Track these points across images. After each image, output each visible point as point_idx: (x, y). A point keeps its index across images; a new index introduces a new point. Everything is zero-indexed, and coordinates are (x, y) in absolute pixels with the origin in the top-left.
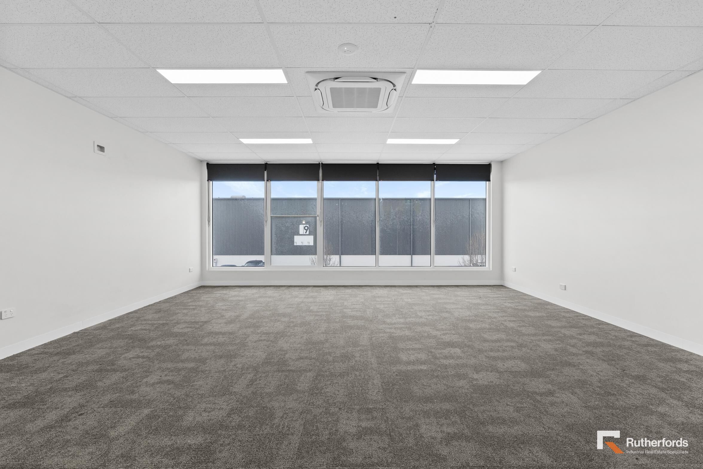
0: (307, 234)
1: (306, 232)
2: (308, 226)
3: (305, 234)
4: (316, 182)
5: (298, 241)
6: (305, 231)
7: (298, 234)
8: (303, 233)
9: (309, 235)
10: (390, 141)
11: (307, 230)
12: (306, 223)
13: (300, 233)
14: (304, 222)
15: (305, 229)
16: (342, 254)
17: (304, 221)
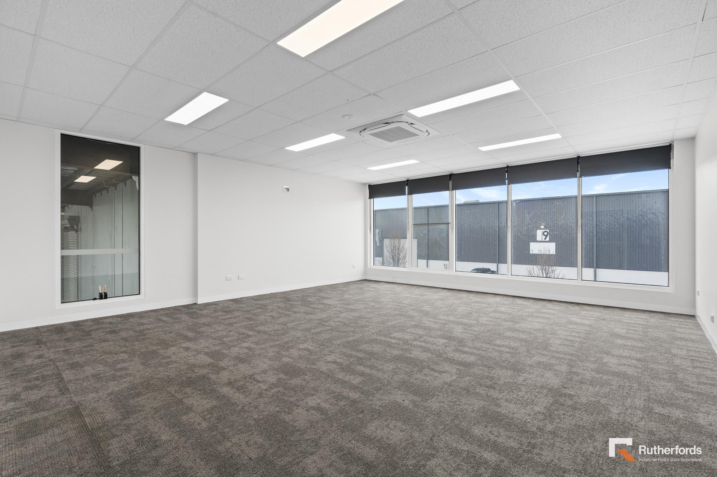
0: (546, 240)
1: (545, 239)
2: (548, 231)
3: (544, 240)
4: (448, 192)
5: (535, 248)
6: (544, 237)
7: (535, 241)
8: (542, 239)
9: (550, 241)
10: (484, 149)
11: (546, 236)
12: (545, 228)
13: (538, 240)
14: (542, 227)
15: (544, 235)
16: (598, 267)
17: (543, 224)
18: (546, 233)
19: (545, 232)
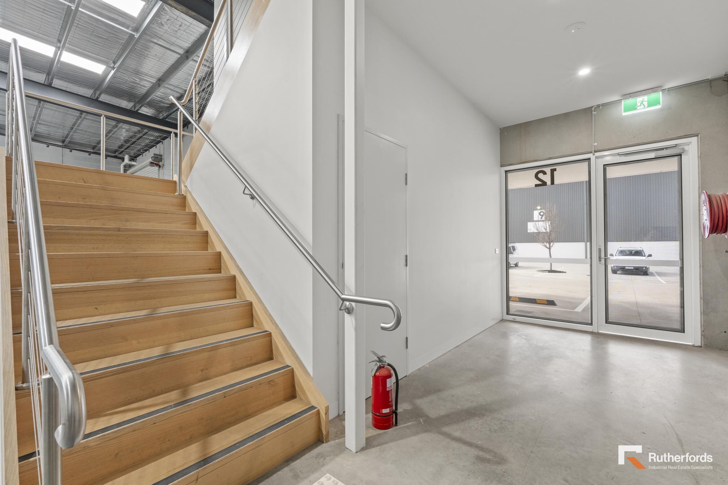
1: (541, 218)
2: (544, 211)
3: (540, 220)
5: (532, 227)
6: (540, 217)
7: (532, 221)
8: (538, 219)
9: (546, 220)
11: (542, 216)
12: (541, 208)
13: (535, 220)
18: (542, 214)
19: (540, 213)
